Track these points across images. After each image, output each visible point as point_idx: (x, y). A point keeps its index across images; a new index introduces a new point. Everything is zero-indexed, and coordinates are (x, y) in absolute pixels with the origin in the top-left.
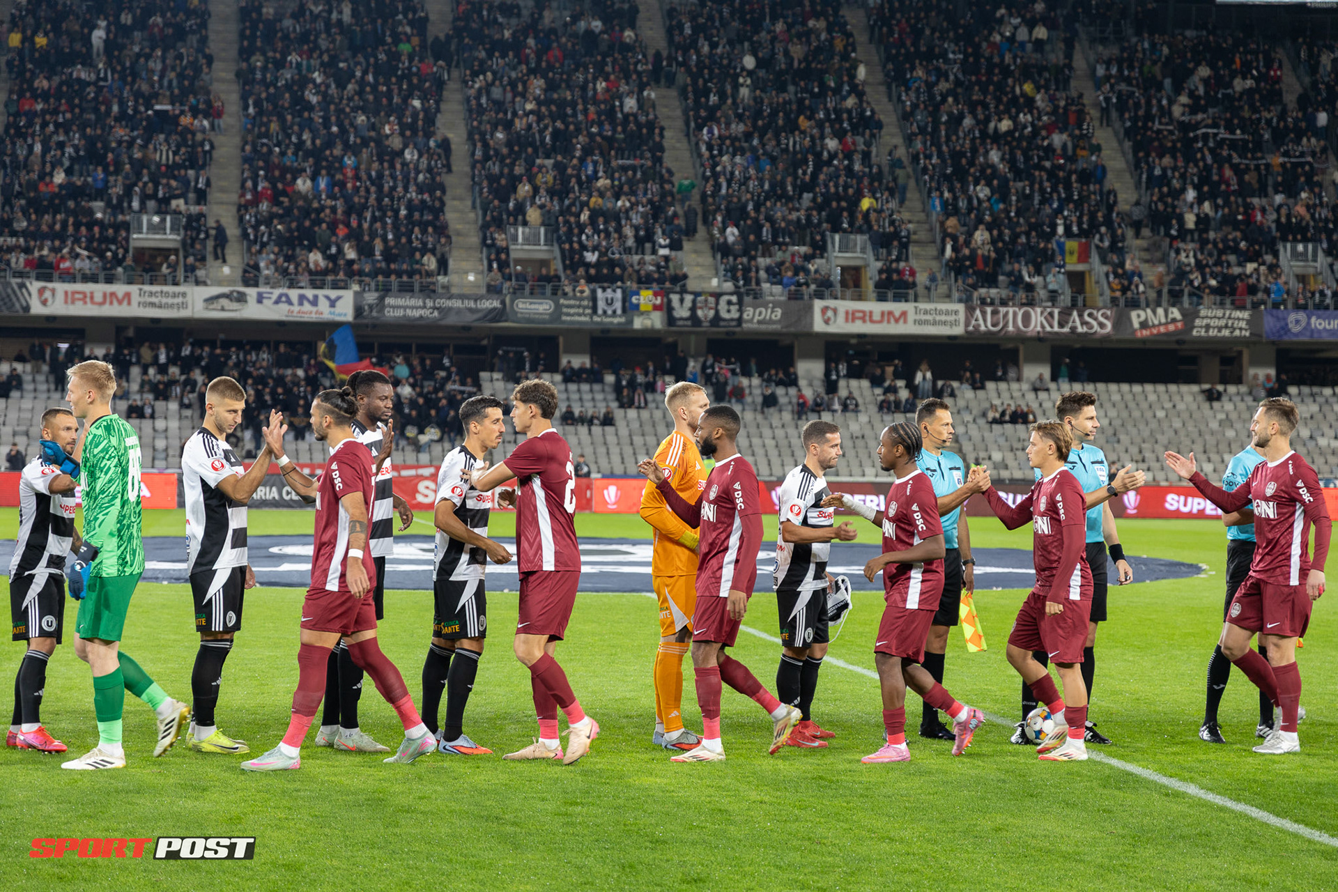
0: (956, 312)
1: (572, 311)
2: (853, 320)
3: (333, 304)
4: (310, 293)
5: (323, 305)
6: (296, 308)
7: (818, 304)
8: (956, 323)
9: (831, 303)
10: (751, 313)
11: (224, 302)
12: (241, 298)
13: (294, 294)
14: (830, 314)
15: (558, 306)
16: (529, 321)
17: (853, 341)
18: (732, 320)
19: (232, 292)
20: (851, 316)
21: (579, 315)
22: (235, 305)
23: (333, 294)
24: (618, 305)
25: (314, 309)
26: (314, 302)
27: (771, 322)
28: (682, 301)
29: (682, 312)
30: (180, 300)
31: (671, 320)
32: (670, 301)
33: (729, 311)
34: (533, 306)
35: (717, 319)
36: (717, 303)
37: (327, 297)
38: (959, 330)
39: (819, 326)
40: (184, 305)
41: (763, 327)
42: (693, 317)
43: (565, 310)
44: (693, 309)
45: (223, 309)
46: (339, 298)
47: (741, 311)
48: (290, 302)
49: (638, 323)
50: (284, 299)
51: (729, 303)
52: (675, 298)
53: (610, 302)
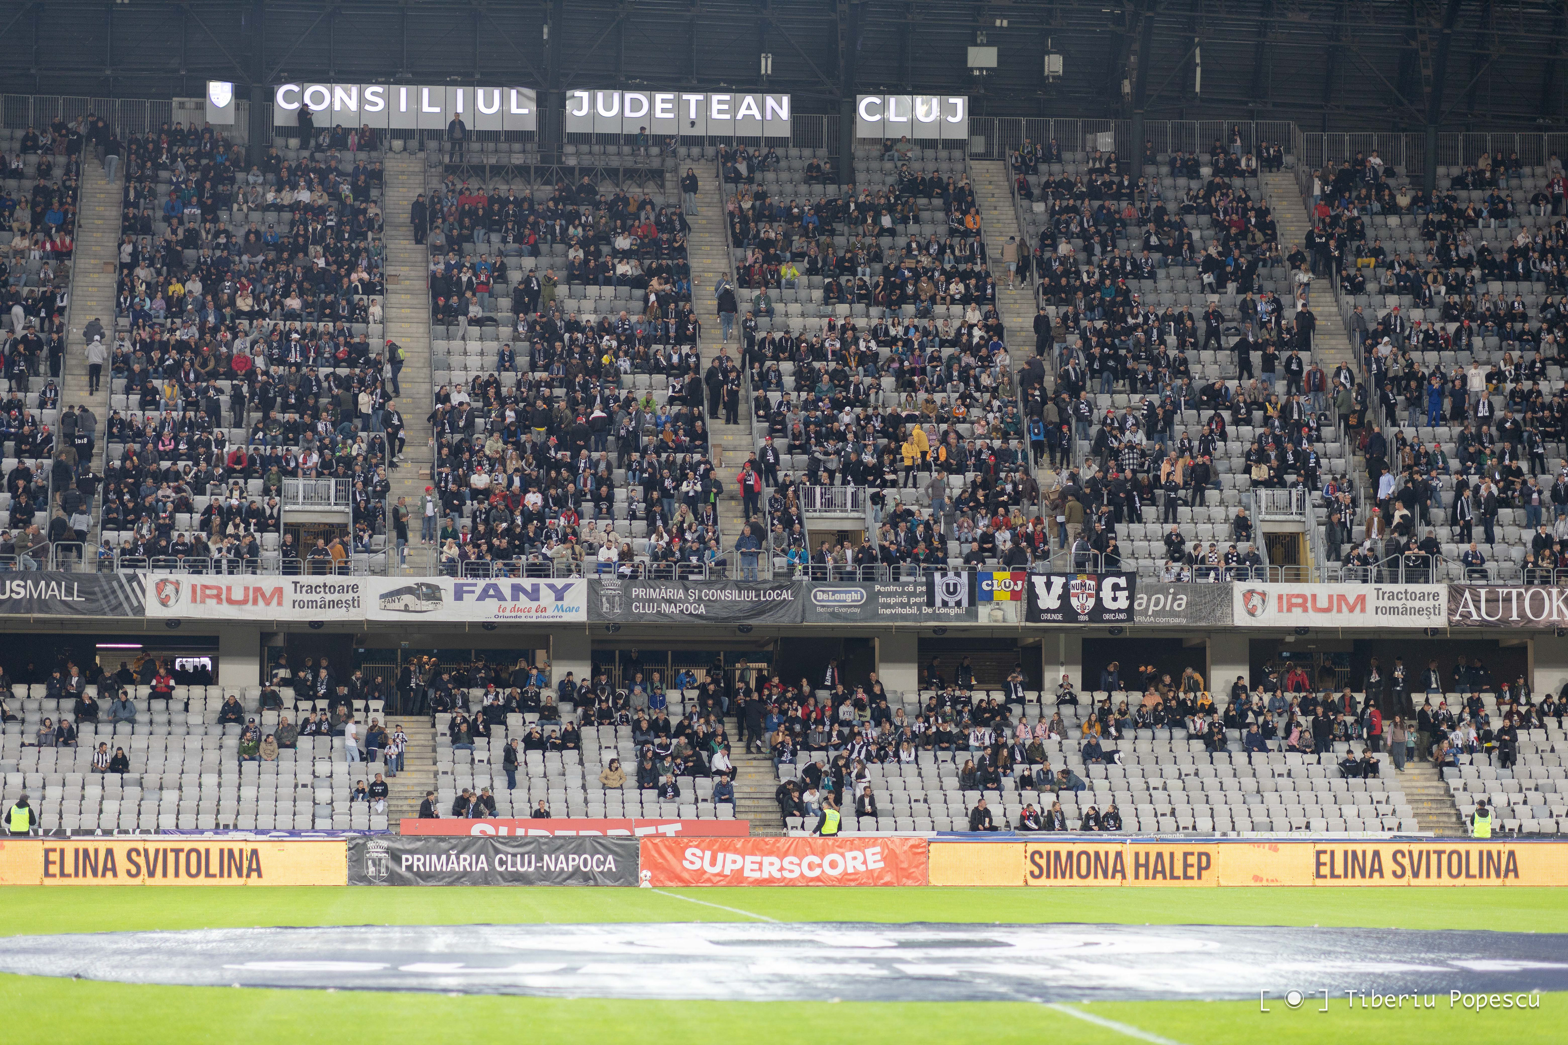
0: (1436, 596)
1: (892, 601)
2: (1289, 610)
3: (559, 595)
4: (527, 583)
5: (547, 597)
6: (509, 604)
7: (1239, 588)
8: (1436, 611)
9: (1256, 585)
10: (1144, 602)
11: (408, 599)
12: (433, 594)
13: (505, 584)
14: (1256, 600)
15: (873, 597)
16: (834, 615)
17: (1290, 639)
18: (1119, 611)
19: (420, 585)
20: (1287, 604)
21: (903, 605)
22: (426, 605)
23: (559, 583)
24: (963, 594)
25: (534, 604)
26: (534, 595)
27: (1173, 614)
28: (1049, 585)
29: (1048, 600)
30: (350, 596)
31: (1033, 611)
32: (1032, 586)
33: (1115, 599)
34: (837, 597)
35: (1099, 609)
36: (1099, 589)
37: (551, 587)
38: (1440, 621)
39: (1241, 618)
40: (355, 603)
41: (1162, 621)
42: (1066, 607)
43: (882, 600)
44: (1065, 597)
45: (406, 609)
46: (568, 586)
47: (1131, 598)
48: (500, 597)
49: (985, 616)
50: (491, 592)
51: (1116, 587)
52: (1039, 581)
53: (952, 590)
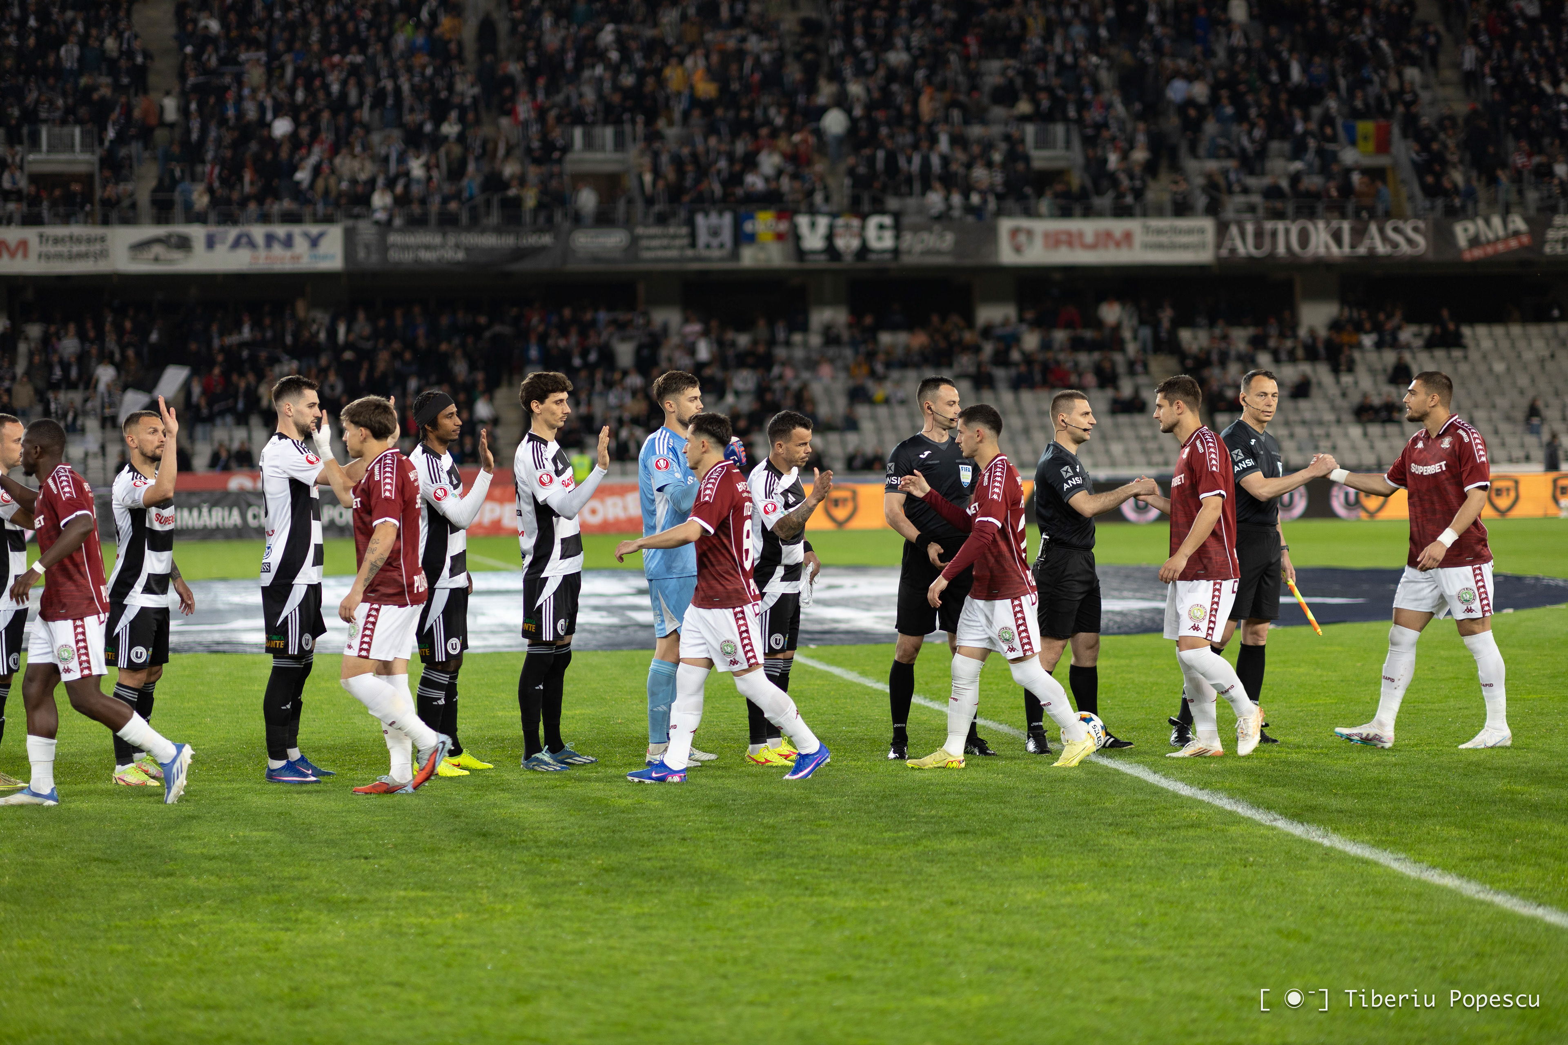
0: (1202, 231)
1: (655, 243)
2: (1055, 247)
3: (314, 242)
4: (281, 230)
5: (301, 245)
6: (262, 253)
7: (1006, 225)
8: (1203, 246)
9: (1025, 223)
10: (913, 241)
11: (157, 249)
12: (184, 244)
13: (258, 232)
14: (1022, 238)
15: (636, 240)
16: (596, 259)
17: (1057, 276)
18: (883, 251)
19: (169, 236)
20: (1054, 241)
21: (666, 248)
22: (177, 255)
23: (314, 230)
24: (727, 236)
25: (288, 254)
26: (288, 242)
27: (939, 253)
28: (813, 225)
29: (813, 241)
30: (97, 247)
31: (797, 253)
32: (795, 228)
33: (880, 238)
34: (599, 240)
35: (864, 251)
36: (863, 228)
37: (306, 235)
38: (1205, 256)
39: (1007, 256)
40: (103, 254)
41: (929, 260)
42: (830, 249)
43: (645, 243)
44: (830, 237)
45: (156, 259)
46: (321, 235)
47: (897, 237)
48: (252, 245)
49: (749, 257)
50: (244, 240)
51: (881, 227)
52: (803, 221)
53: (715, 232)
